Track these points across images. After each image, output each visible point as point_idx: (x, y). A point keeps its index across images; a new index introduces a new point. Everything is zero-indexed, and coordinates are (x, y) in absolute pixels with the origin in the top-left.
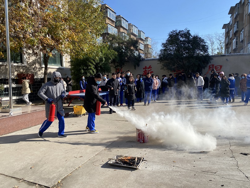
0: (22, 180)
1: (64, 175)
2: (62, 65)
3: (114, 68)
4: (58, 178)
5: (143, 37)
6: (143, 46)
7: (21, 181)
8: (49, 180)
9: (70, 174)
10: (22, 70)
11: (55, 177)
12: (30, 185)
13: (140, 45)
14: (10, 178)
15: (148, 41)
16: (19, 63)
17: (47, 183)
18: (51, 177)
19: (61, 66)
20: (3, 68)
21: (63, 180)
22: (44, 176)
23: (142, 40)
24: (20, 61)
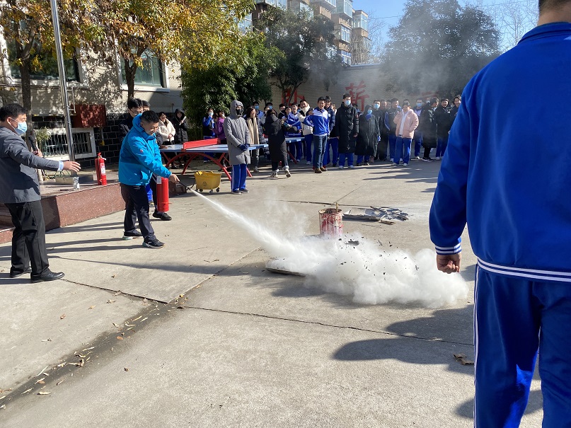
0: (119, 293)
1: (190, 287)
2: (162, 83)
3: (280, 87)
4: (180, 291)
5: (349, 10)
6: (348, 32)
7: (116, 294)
8: (164, 293)
9: (200, 285)
10: (79, 98)
11: (174, 290)
12: (134, 300)
13: (340, 30)
14: (98, 289)
15: (360, 20)
16: (71, 80)
17: (161, 297)
18: (167, 289)
19: (162, 85)
20: (40, 93)
21: (187, 293)
22: (155, 287)
23: (346, 18)
24: (74, 77)
